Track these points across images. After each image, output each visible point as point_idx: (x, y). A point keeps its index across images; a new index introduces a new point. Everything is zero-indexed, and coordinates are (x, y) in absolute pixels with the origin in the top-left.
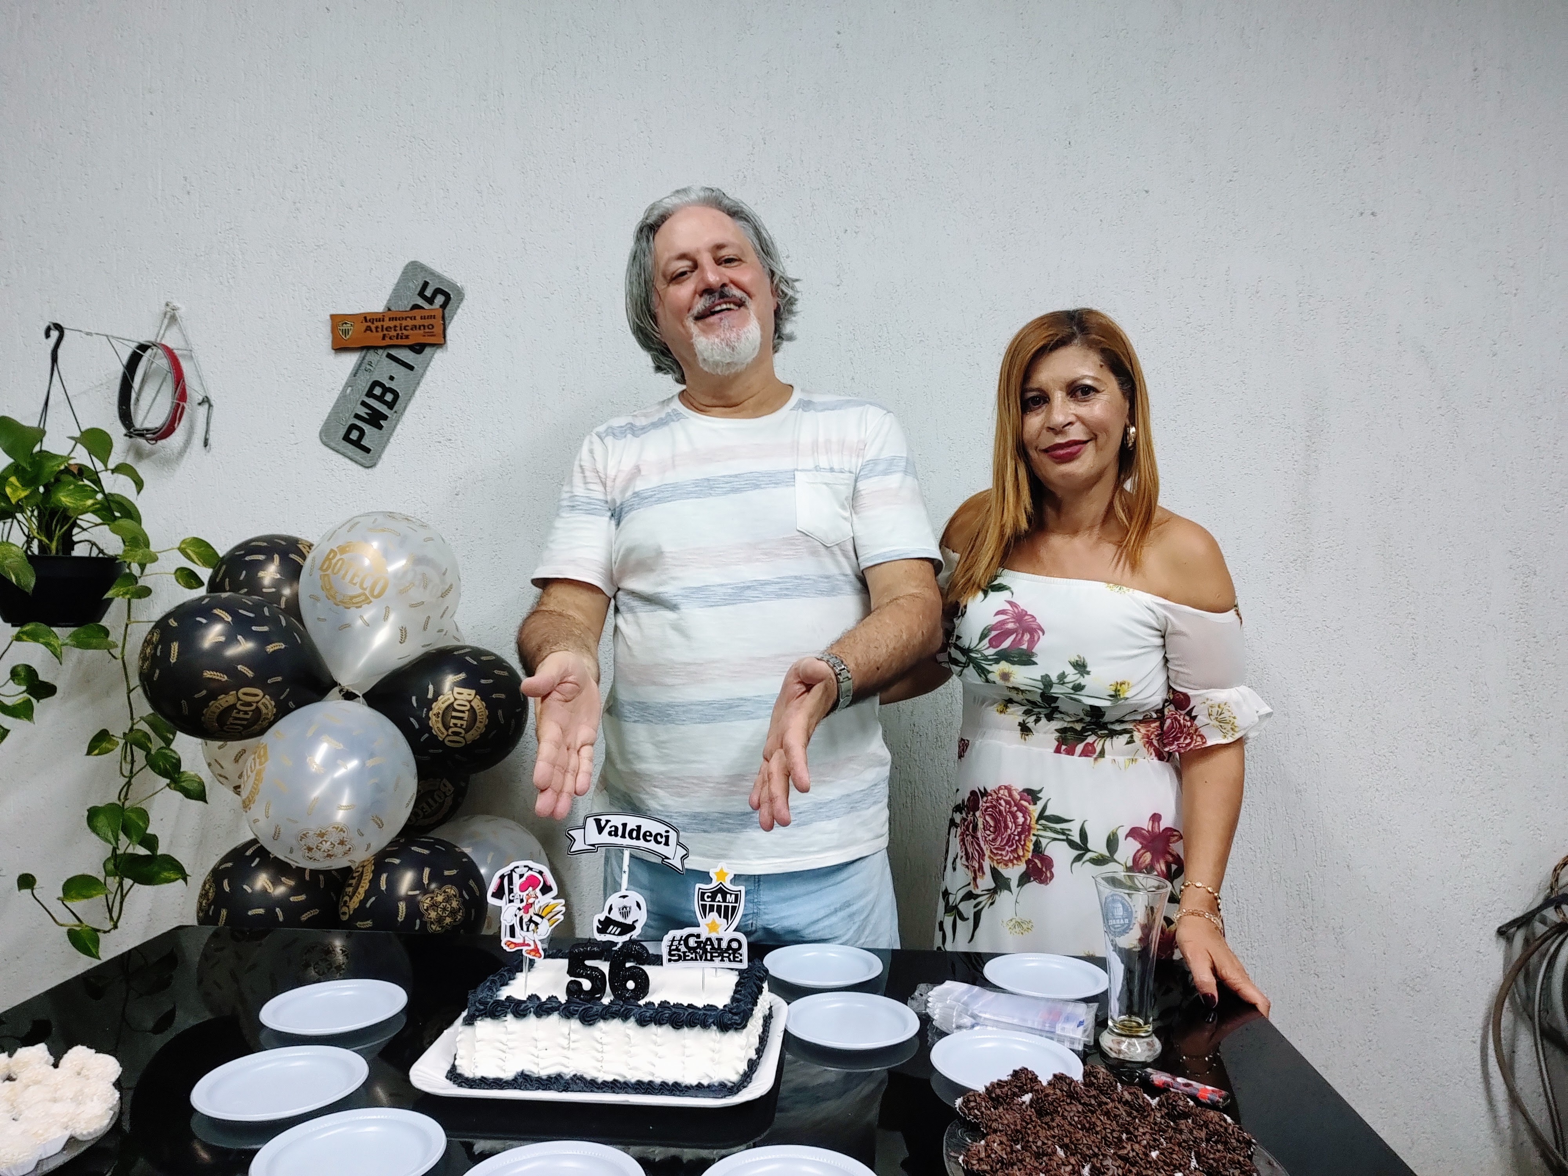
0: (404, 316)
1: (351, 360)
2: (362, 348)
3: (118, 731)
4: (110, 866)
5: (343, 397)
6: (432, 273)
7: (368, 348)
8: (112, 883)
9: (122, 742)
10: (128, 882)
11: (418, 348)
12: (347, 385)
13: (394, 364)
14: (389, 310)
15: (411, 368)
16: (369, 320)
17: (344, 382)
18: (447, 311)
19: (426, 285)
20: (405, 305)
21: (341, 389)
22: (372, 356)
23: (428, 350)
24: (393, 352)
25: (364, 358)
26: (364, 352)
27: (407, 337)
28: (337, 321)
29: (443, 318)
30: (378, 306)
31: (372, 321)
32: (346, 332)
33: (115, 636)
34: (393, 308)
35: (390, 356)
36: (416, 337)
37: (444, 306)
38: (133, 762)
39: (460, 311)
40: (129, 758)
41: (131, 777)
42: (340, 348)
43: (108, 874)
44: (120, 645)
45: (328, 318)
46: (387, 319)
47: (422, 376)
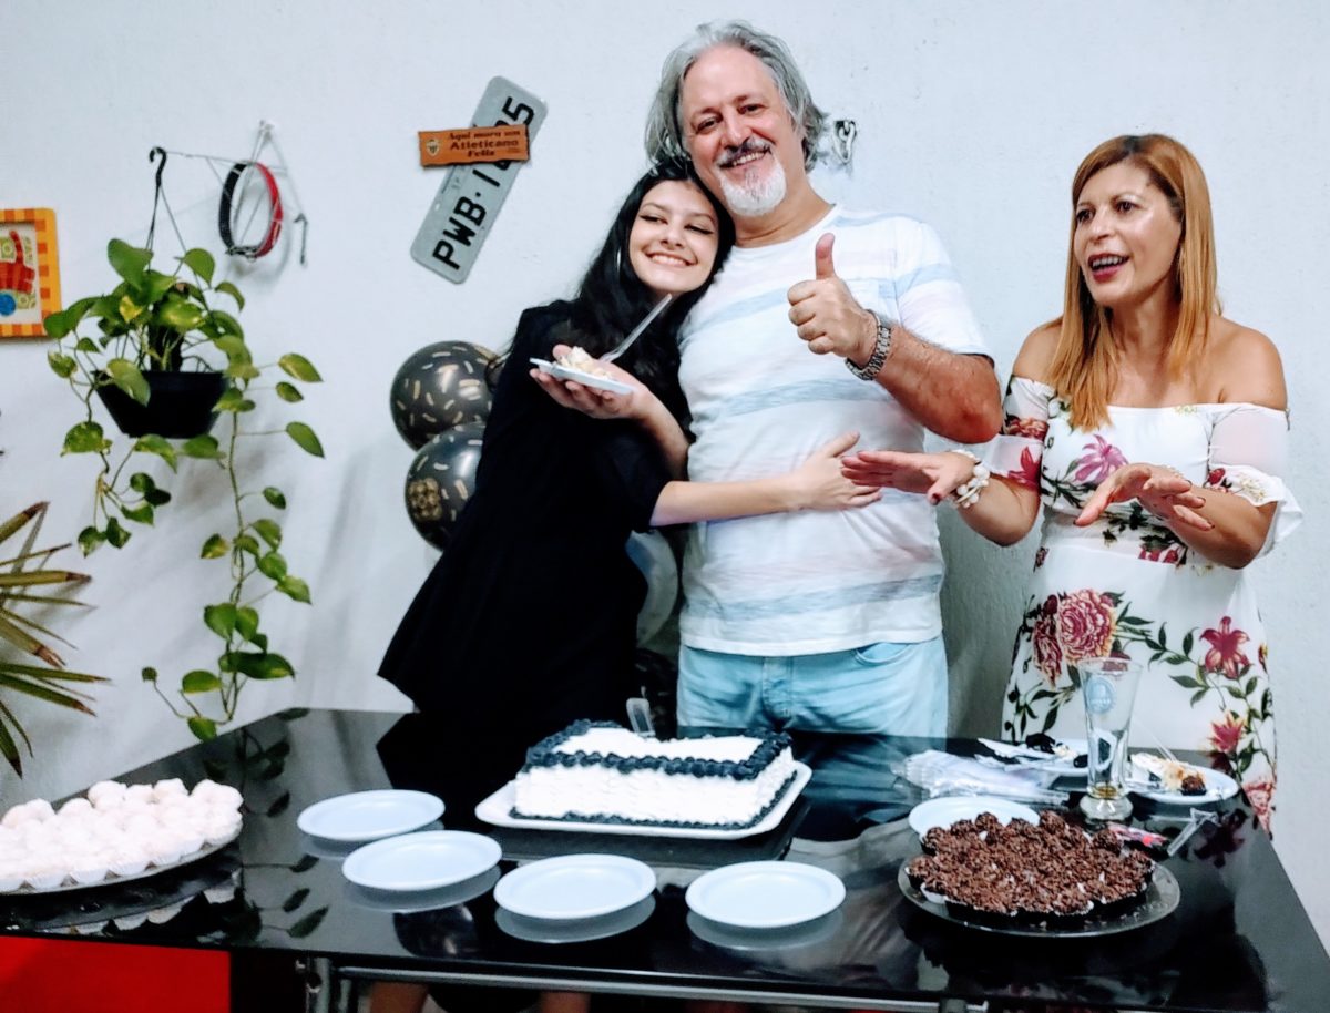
0: (490, 131)
1: (439, 176)
2: (449, 165)
3: (228, 537)
4: (225, 662)
5: (432, 214)
6: (515, 88)
7: (455, 164)
8: (227, 677)
9: (232, 547)
10: (241, 677)
11: (503, 165)
12: (436, 201)
13: (481, 180)
14: (475, 126)
15: (496, 184)
16: (455, 137)
17: (432, 199)
18: (531, 126)
19: (509, 101)
20: (488, 122)
21: (430, 205)
22: (459, 172)
23: (512, 167)
24: (480, 168)
25: (451, 175)
26: (452, 168)
27: (492, 153)
28: (425, 137)
29: (527, 134)
30: (462, 122)
31: (459, 137)
32: (433, 149)
33: (224, 447)
34: (479, 125)
35: (476, 172)
36: (501, 154)
37: (527, 122)
38: (242, 565)
39: (543, 126)
40: (239, 562)
41: (242, 580)
42: (428, 164)
43: (223, 669)
44: (228, 454)
45: (416, 134)
46: (472, 135)
47: (508, 192)
